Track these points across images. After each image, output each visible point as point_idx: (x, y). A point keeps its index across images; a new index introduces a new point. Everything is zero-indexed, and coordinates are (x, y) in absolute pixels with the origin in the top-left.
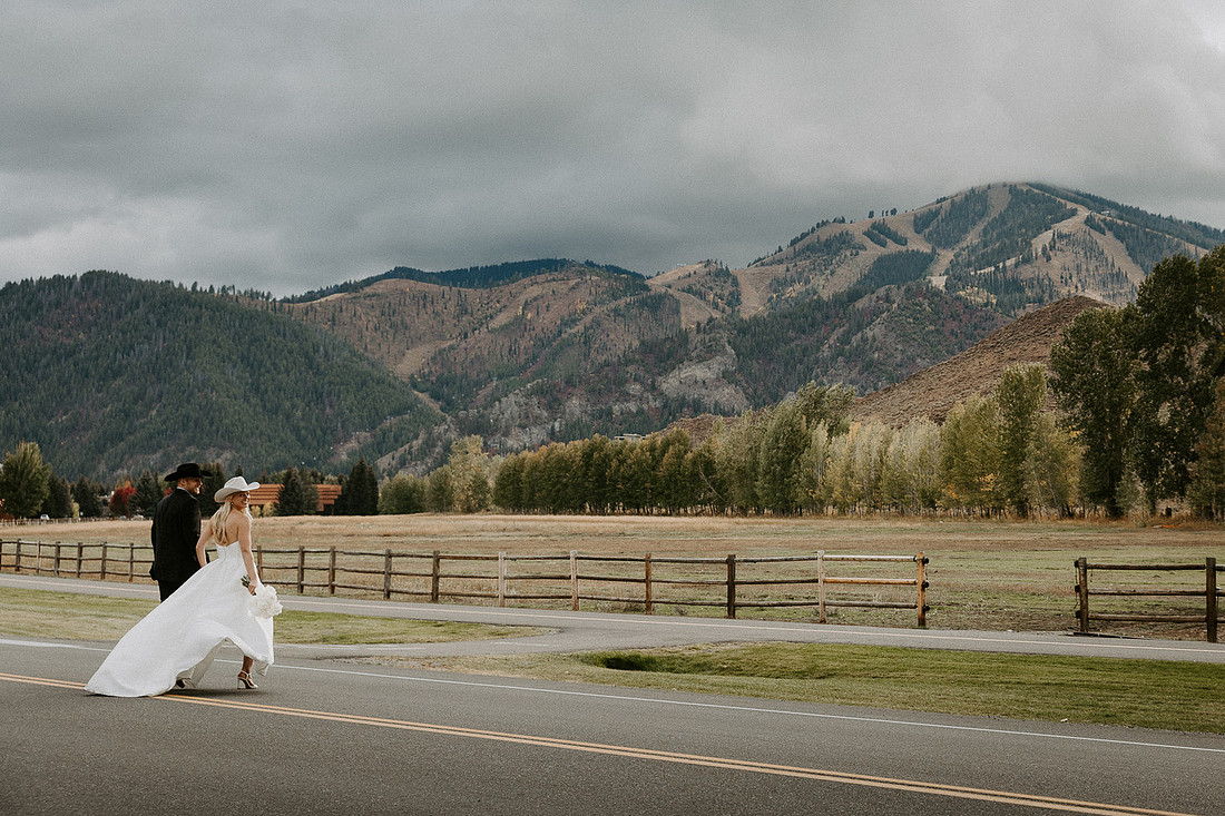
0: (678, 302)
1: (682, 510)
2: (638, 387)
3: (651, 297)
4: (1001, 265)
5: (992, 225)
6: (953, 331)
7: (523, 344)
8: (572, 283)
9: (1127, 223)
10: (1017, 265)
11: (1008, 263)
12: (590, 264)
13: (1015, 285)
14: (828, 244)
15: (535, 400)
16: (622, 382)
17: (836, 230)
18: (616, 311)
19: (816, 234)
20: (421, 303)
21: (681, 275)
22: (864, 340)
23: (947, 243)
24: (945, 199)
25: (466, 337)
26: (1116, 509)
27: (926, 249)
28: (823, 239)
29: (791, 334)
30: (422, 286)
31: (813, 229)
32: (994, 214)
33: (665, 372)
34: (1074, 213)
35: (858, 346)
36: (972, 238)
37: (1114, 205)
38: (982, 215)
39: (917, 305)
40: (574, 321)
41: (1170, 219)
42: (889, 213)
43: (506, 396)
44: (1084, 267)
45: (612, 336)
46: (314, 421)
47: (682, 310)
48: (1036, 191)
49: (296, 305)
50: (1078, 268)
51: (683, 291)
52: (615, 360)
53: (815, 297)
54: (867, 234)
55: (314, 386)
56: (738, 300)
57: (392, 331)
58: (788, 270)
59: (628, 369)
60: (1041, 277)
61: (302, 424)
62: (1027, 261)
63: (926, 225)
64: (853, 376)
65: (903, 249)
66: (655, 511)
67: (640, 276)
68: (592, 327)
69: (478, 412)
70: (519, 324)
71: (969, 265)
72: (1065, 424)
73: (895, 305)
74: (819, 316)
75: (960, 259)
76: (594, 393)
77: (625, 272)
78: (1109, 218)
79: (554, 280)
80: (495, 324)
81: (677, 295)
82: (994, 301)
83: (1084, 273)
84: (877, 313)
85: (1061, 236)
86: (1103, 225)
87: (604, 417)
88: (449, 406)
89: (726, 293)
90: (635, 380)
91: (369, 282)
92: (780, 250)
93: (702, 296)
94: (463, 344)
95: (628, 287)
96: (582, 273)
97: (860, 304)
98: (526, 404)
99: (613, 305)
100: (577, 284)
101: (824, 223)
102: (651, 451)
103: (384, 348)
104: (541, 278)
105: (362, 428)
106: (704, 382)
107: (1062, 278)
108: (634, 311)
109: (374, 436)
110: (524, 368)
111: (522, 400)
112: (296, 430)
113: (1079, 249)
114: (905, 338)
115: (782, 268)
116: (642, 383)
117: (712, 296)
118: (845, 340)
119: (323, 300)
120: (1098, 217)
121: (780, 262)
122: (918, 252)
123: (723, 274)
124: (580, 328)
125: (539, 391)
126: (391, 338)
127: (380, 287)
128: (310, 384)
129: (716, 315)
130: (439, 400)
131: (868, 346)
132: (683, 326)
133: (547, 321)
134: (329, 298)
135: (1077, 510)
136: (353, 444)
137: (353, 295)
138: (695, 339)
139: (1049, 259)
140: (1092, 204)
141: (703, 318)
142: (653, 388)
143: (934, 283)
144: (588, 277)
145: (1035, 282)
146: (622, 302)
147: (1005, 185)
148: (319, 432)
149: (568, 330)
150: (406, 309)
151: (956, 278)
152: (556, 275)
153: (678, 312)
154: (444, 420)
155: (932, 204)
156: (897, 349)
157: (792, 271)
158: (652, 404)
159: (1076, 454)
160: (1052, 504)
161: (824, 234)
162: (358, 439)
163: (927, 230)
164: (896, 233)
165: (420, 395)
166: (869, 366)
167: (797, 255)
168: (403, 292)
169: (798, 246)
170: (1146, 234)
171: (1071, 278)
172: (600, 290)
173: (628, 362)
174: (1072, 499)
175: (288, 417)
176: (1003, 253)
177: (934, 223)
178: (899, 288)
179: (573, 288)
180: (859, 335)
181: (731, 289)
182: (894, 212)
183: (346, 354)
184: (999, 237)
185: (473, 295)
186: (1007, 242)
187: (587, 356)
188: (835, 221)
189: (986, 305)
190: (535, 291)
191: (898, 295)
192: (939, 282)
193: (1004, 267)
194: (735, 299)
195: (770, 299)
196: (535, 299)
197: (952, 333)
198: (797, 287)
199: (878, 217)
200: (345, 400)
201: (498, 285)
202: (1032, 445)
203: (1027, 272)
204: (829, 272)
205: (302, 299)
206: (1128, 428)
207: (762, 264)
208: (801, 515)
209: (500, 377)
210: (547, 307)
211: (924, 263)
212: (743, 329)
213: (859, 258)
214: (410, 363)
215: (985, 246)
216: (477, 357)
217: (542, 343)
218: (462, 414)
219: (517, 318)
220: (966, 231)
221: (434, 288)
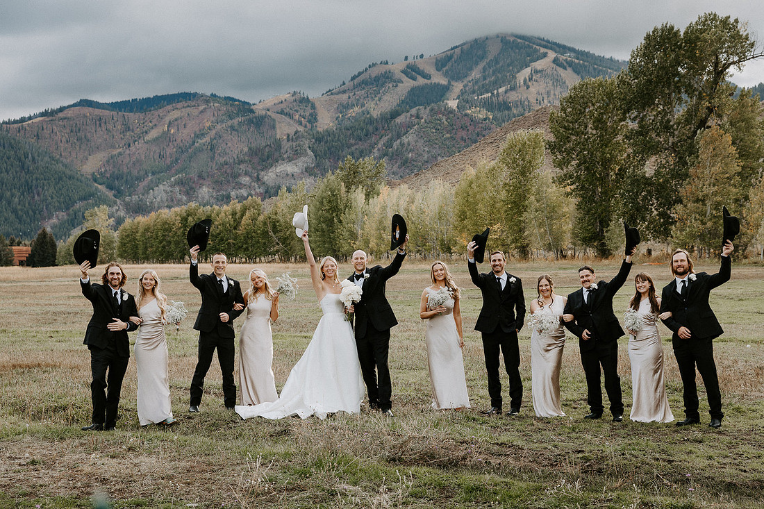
0: (274, 120)
1: (258, 260)
2: (248, 179)
3: (255, 117)
4: (495, 92)
5: (489, 64)
6: (462, 137)
7: (169, 151)
8: (201, 108)
9: (581, 62)
10: (506, 92)
11: (500, 90)
12: (213, 96)
13: (505, 106)
14: (377, 79)
15: (177, 189)
16: (236, 176)
17: (383, 69)
18: (232, 128)
19: (369, 72)
20: (98, 122)
21: (276, 102)
22: (402, 145)
23: (458, 78)
24: (456, 47)
25: (129, 146)
26: (605, 250)
27: (444, 82)
28: (373, 76)
29: (352, 141)
30: (98, 112)
31: (366, 69)
32: (490, 57)
33: (265, 168)
34: (545, 55)
35: (398, 149)
36: (476, 74)
37: (572, 50)
38: (482, 58)
39: (438, 120)
40: (203, 135)
41: (611, 59)
42: (419, 57)
43: (157, 186)
44: (552, 92)
45: (229, 144)
46: (27, 205)
47: (277, 126)
48: (519, 40)
49: (12, 126)
50: (548, 93)
51: (278, 113)
52: (232, 161)
53: (368, 116)
54: (404, 72)
55: (26, 181)
56: (315, 119)
57: (78, 143)
58: (349, 98)
59: (241, 167)
60: (523, 100)
61: (19, 207)
62: (513, 89)
63: (444, 65)
64: (395, 169)
65: (428, 82)
66: (237, 261)
67: (248, 103)
68: (215, 138)
69: (139, 197)
70: (165, 138)
71: (474, 92)
72: (561, 180)
73: (423, 120)
74: (371, 128)
75: (467, 88)
76: (218, 184)
77: (239, 101)
78: (569, 59)
79: (188, 106)
80: (149, 137)
81: (273, 115)
82: (491, 117)
83: (552, 96)
84: (410, 126)
85: (537, 72)
86: (565, 64)
87: (225, 199)
88: (119, 194)
89: (307, 114)
90: (246, 174)
91: (62, 109)
92: (344, 84)
93: (291, 116)
94: (128, 152)
95: (239, 110)
96: (207, 101)
97: (399, 120)
98: (171, 192)
99: (230, 123)
100: (205, 109)
101: (374, 65)
102: (233, 215)
103: (74, 155)
104: (179, 105)
105: (60, 209)
106: (293, 175)
107: (537, 100)
108: (244, 127)
109: (68, 215)
110: (169, 168)
111: (169, 189)
112: (15, 211)
113: (549, 80)
114: (430, 142)
115: (345, 96)
116: (250, 176)
117: (297, 116)
118: (389, 145)
119: (30, 122)
120: (562, 58)
121: (344, 92)
122: (438, 84)
123: (305, 101)
124: (207, 139)
125: (180, 183)
126: (78, 149)
127: (69, 113)
128: (23, 180)
129: (301, 129)
130: (112, 190)
131: (405, 149)
132: (278, 137)
133: (185, 135)
134: (34, 121)
135: (569, 252)
136: (54, 221)
137: (51, 118)
138: (286, 145)
139: (528, 87)
140: (558, 49)
141: (291, 131)
142: (258, 179)
143: (450, 105)
144: (212, 104)
145: (519, 103)
146: (235, 121)
147: (498, 37)
148: (31, 212)
149: (199, 141)
150: (88, 128)
151: (465, 102)
152: (190, 103)
153: (274, 127)
154: (115, 203)
155: (449, 50)
156: (424, 150)
157: (353, 98)
158: (258, 190)
159: (570, 206)
160: (549, 248)
161: (374, 72)
162: (57, 216)
163: (444, 69)
164: (423, 72)
165: (99, 186)
166: (405, 163)
167: (355, 87)
168: (85, 116)
169: (356, 81)
170: (595, 69)
171: (543, 100)
172: (220, 113)
173: (241, 162)
174: (567, 243)
175: (9, 203)
176: (496, 84)
177: (450, 64)
178: (425, 108)
179: (202, 112)
180: (399, 141)
181: (311, 111)
182: (422, 56)
183: (47, 159)
184: (494, 73)
185: (133, 118)
186: (500, 76)
187: (212, 158)
188: (381, 63)
189: (485, 119)
190: (176, 114)
191: (425, 113)
192: (453, 104)
193: (498, 93)
194: (313, 118)
195: (337, 118)
196: (176, 120)
197: (462, 139)
198: (356, 109)
199: (410, 60)
200: (47, 190)
201: (150, 111)
202: (533, 198)
203: (513, 97)
204: (377, 98)
205: (15, 122)
206: (617, 181)
207: (332, 94)
208: (346, 261)
209: (153, 174)
210: (185, 125)
211: (443, 91)
212: (319, 139)
213: (398, 89)
214: (92, 165)
215: (485, 78)
216: (138, 161)
217: (182, 150)
218: (127, 199)
219: (164, 133)
220: (471, 69)
221: (106, 113)
